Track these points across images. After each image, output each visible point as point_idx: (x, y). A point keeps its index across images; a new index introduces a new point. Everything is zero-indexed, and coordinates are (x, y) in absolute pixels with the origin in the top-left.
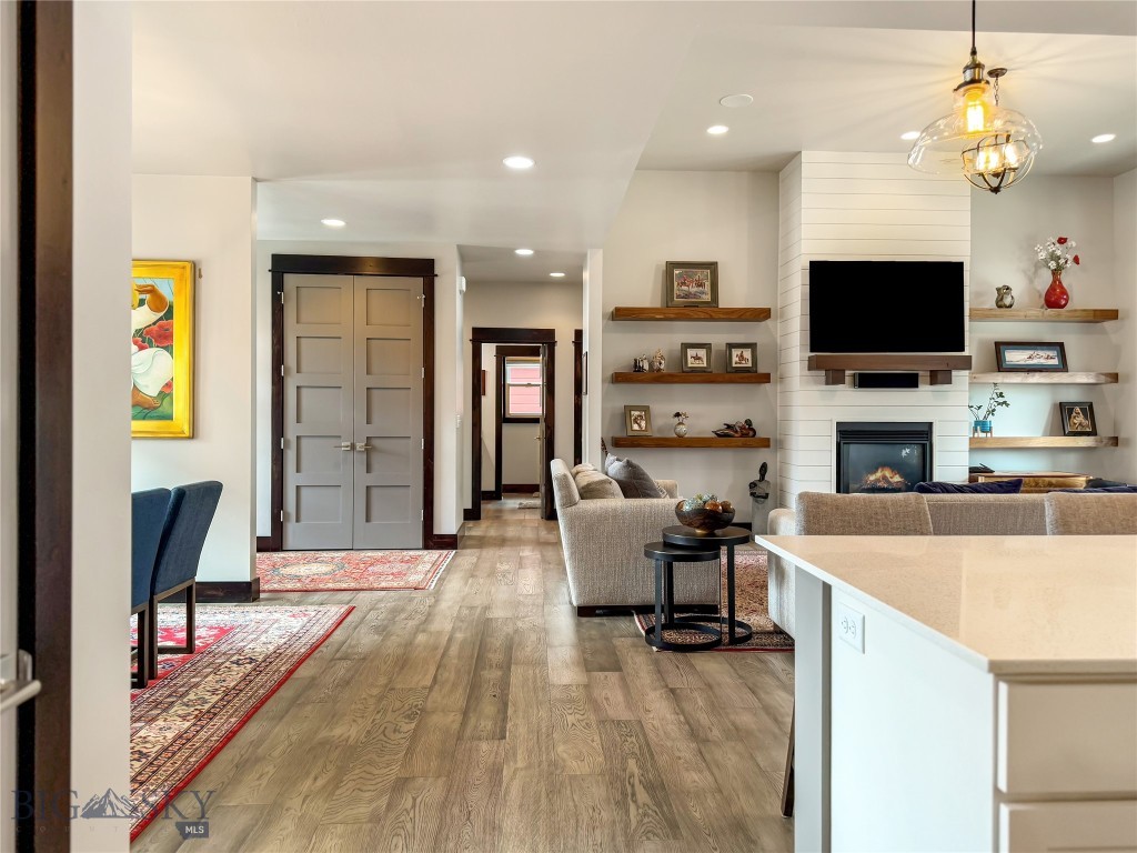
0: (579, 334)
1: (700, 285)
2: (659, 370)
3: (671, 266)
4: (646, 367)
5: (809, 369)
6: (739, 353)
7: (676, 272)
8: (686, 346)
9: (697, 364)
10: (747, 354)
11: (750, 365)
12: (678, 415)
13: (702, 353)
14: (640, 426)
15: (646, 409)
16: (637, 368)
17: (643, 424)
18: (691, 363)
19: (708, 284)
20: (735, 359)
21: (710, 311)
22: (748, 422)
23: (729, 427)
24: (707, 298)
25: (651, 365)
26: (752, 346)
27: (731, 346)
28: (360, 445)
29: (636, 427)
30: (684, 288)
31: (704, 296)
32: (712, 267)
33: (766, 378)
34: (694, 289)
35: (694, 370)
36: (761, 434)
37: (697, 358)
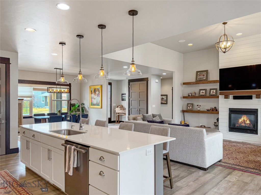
1: (204, 76)
2: (193, 96)
3: (197, 72)
6: (213, 91)
8: (200, 90)
9: (203, 94)
10: (214, 91)
11: (215, 94)
12: (198, 105)
14: (190, 108)
16: (189, 95)
17: (191, 107)
18: (201, 94)
20: (211, 92)
22: (215, 108)
26: (216, 89)
27: (211, 89)
28: (138, 110)
29: (189, 108)
30: (200, 77)
31: (204, 78)
32: (207, 71)
34: (202, 77)
37: (203, 92)
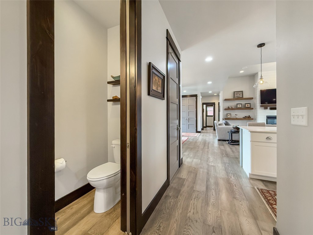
0: (219, 103)
2: (233, 108)
3: (234, 92)
4: (230, 107)
5: (261, 107)
7: (235, 93)
8: (237, 104)
9: (239, 107)
10: (249, 105)
11: (249, 107)
12: (236, 115)
13: (240, 105)
15: (230, 114)
16: (229, 108)
17: (230, 116)
19: (241, 94)
20: (246, 106)
21: (242, 98)
22: (249, 116)
23: (245, 117)
24: (241, 96)
25: (231, 107)
26: (250, 104)
27: (246, 104)
28: (188, 119)
29: (228, 117)
32: (242, 92)
33: (253, 109)
34: (238, 95)
35: (239, 108)
36: (252, 118)
